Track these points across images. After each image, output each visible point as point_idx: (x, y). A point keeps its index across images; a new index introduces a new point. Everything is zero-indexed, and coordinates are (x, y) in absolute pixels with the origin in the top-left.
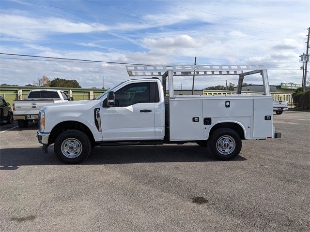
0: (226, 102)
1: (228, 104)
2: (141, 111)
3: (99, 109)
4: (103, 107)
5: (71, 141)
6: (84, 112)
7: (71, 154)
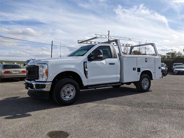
0: (146, 59)
1: (146, 60)
2: (110, 64)
3: (86, 62)
4: (89, 60)
5: (67, 87)
6: (77, 64)
7: (67, 97)
